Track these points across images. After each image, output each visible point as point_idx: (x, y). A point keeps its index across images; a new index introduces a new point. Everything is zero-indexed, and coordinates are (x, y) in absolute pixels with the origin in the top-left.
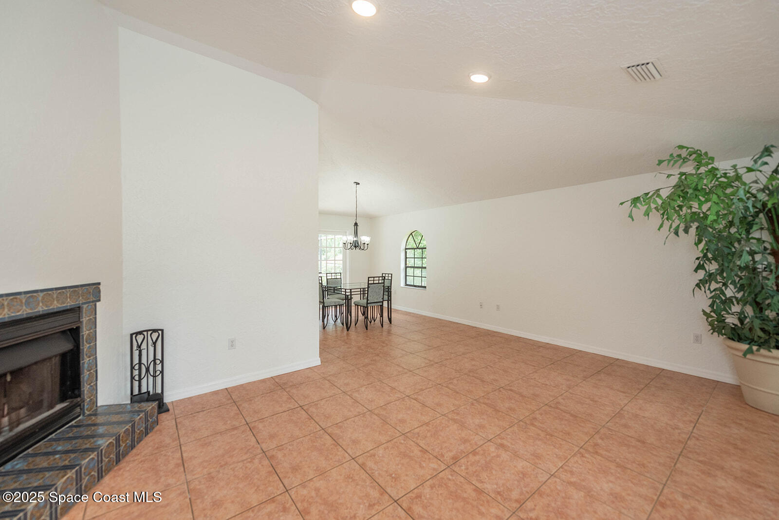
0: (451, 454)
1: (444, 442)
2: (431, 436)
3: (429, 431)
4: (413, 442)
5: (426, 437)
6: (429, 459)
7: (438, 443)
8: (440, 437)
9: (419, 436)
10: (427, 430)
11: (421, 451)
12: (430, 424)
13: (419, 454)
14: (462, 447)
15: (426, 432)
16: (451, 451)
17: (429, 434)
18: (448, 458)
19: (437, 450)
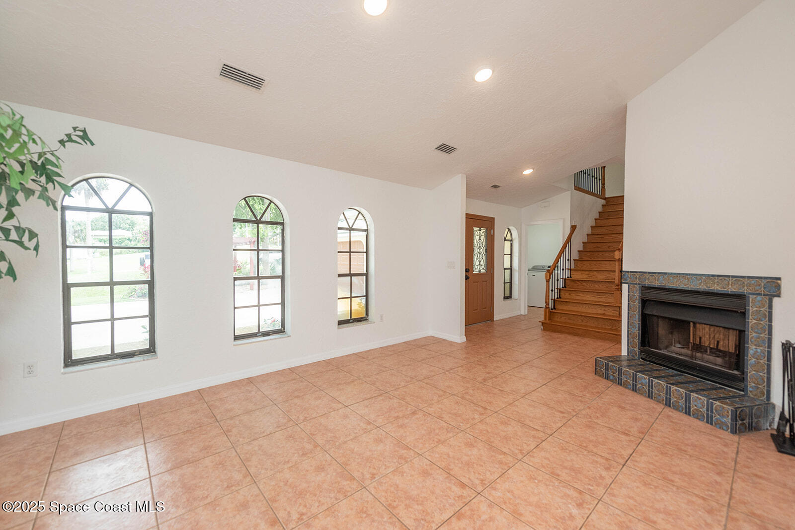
0: (417, 416)
1: (423, 425)
2: (434, 430)
3: (437, 434)
4: (451, 424)
5: (440, 429)
6: (435, 413)
7: (427, 423)
8: (425, 428)
9: (447, 429)
10: (439, 435)
11: (443, 418)
12: (437, 442)
13: (444, 416)
14: (406, 421)
15: (440, 434)
16: (417, 419)
17: (437, 431)
18: (420, 413)
19: (429, 419)
